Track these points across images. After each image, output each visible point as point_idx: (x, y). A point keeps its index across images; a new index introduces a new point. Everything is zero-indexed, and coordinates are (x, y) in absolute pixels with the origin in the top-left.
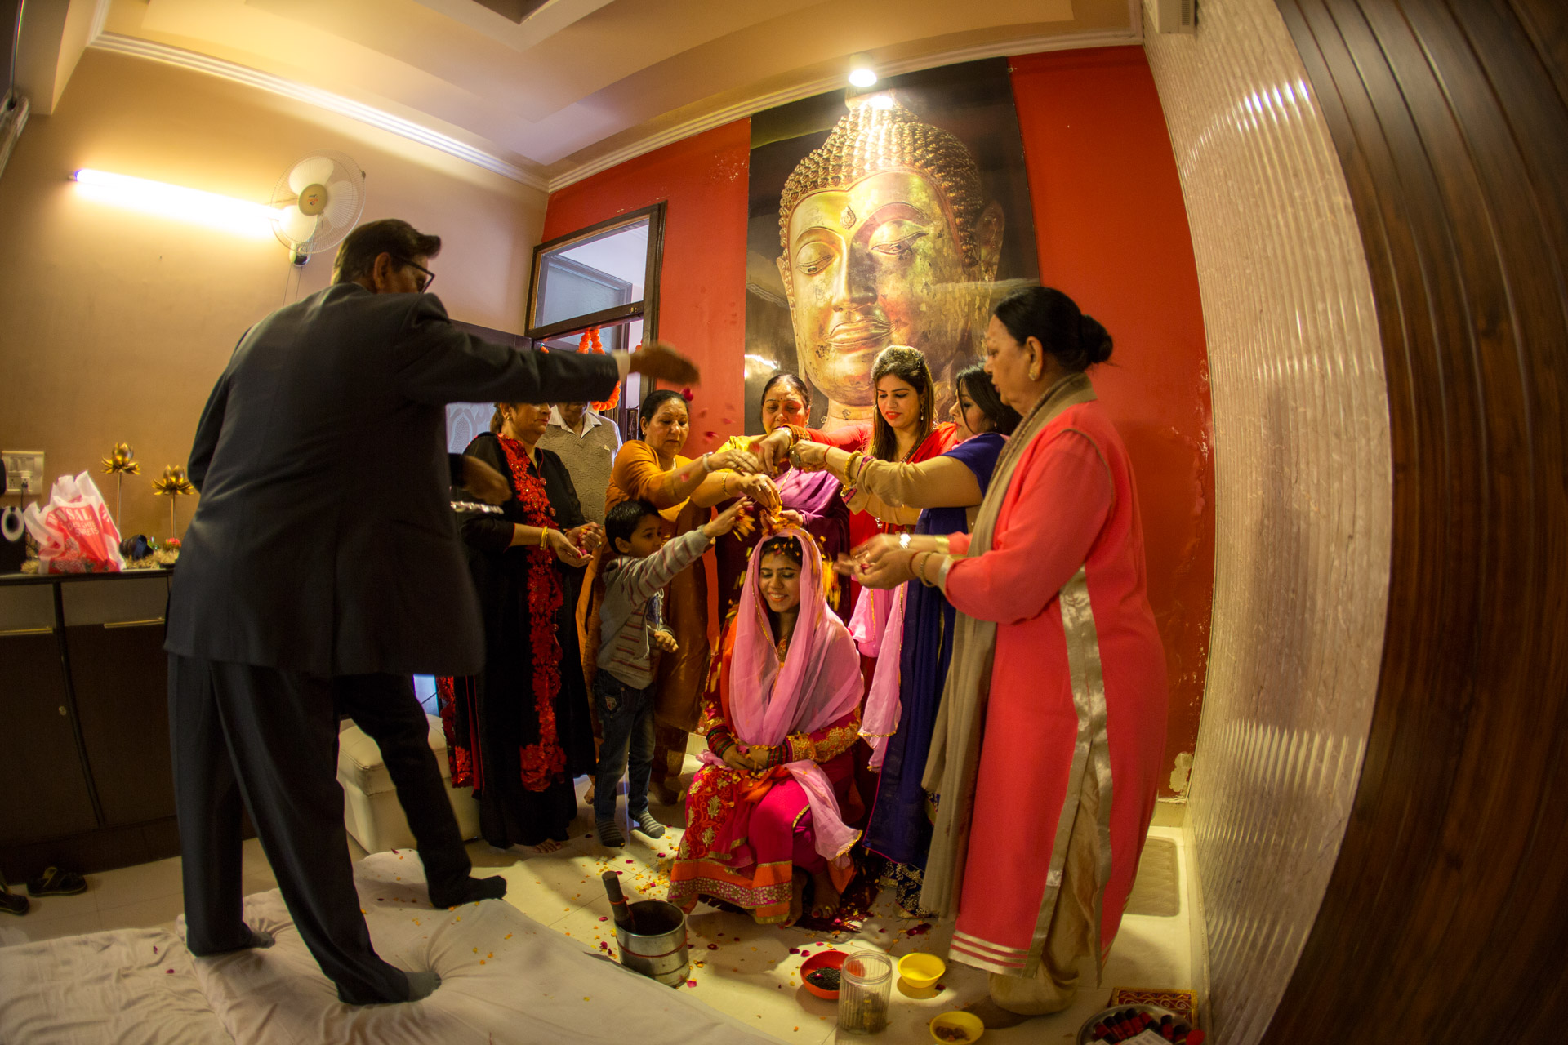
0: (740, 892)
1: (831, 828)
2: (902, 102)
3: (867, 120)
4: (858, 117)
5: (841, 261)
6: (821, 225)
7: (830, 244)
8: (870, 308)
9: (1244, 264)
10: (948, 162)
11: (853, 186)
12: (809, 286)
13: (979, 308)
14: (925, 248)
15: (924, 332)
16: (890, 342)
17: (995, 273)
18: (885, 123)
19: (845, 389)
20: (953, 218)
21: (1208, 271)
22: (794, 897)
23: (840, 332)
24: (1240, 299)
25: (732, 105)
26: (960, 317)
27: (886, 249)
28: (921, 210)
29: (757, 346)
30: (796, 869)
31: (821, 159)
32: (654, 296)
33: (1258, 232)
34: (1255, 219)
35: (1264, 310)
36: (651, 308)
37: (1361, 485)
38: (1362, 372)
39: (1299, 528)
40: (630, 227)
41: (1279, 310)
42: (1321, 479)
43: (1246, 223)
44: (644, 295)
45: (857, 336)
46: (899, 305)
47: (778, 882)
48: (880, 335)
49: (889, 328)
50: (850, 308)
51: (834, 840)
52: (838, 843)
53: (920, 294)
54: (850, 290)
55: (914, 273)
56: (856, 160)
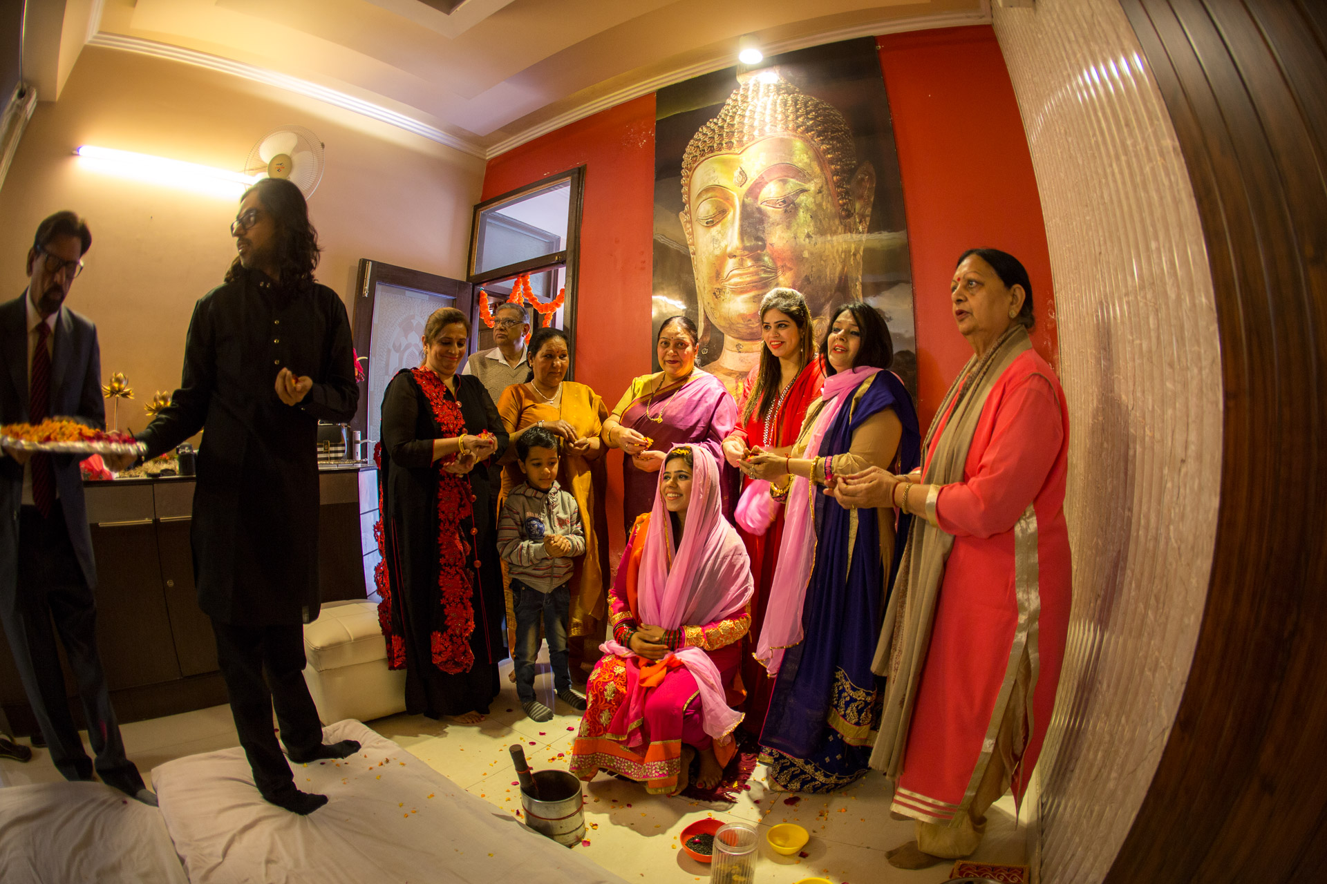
0: (634, 767)
1: (718, 710)
2: (786, 77)
3: (755, 93)
4: (748, 91)
5: (734, 215)
6: (717, 184)
7: (724, 200)
8: (759, 255)
9: (1085, 212)
10: (825, 128)
11: (744, 150)
12: (707, 236)
13: (855, 255)
14: (807, 202)
15: (806, 276)
16: (777, 285)
17: (868, 224)
18: (771, 95)
19: (738, 326)
20: (831, 176)
21: (1054, 220)
22: (681, 770)
23: (734, 276)
24: (1081, 243)
25: (639, 82)
26: (838, 262)
27: (774, 204)
28: (803, 170)
29: (663, 289)
30: (684, 746)
31: (717, 127)
32: (575, 244)
33: (1096, 182)
34: (1093, 169)
35: (1103, 252)
36: (573, 257)
37: (1193, 412)
38: (1194, 305)
39: (1135, 452)
40: (556, 187)
41: (1116, 251)
42: (1155, 407)
43: (1085, 174)
44: (567, 245)
45: (748, 279)
46: (785, 252)
47: (668, 757)
48: (768, 278)
49: (776, 273)
50: (742, 256)
51: (720, 722)
52: (723, 724)
53: (803, 242)
54: (742, 240)
55: (798, 224)
56: (746, 127)
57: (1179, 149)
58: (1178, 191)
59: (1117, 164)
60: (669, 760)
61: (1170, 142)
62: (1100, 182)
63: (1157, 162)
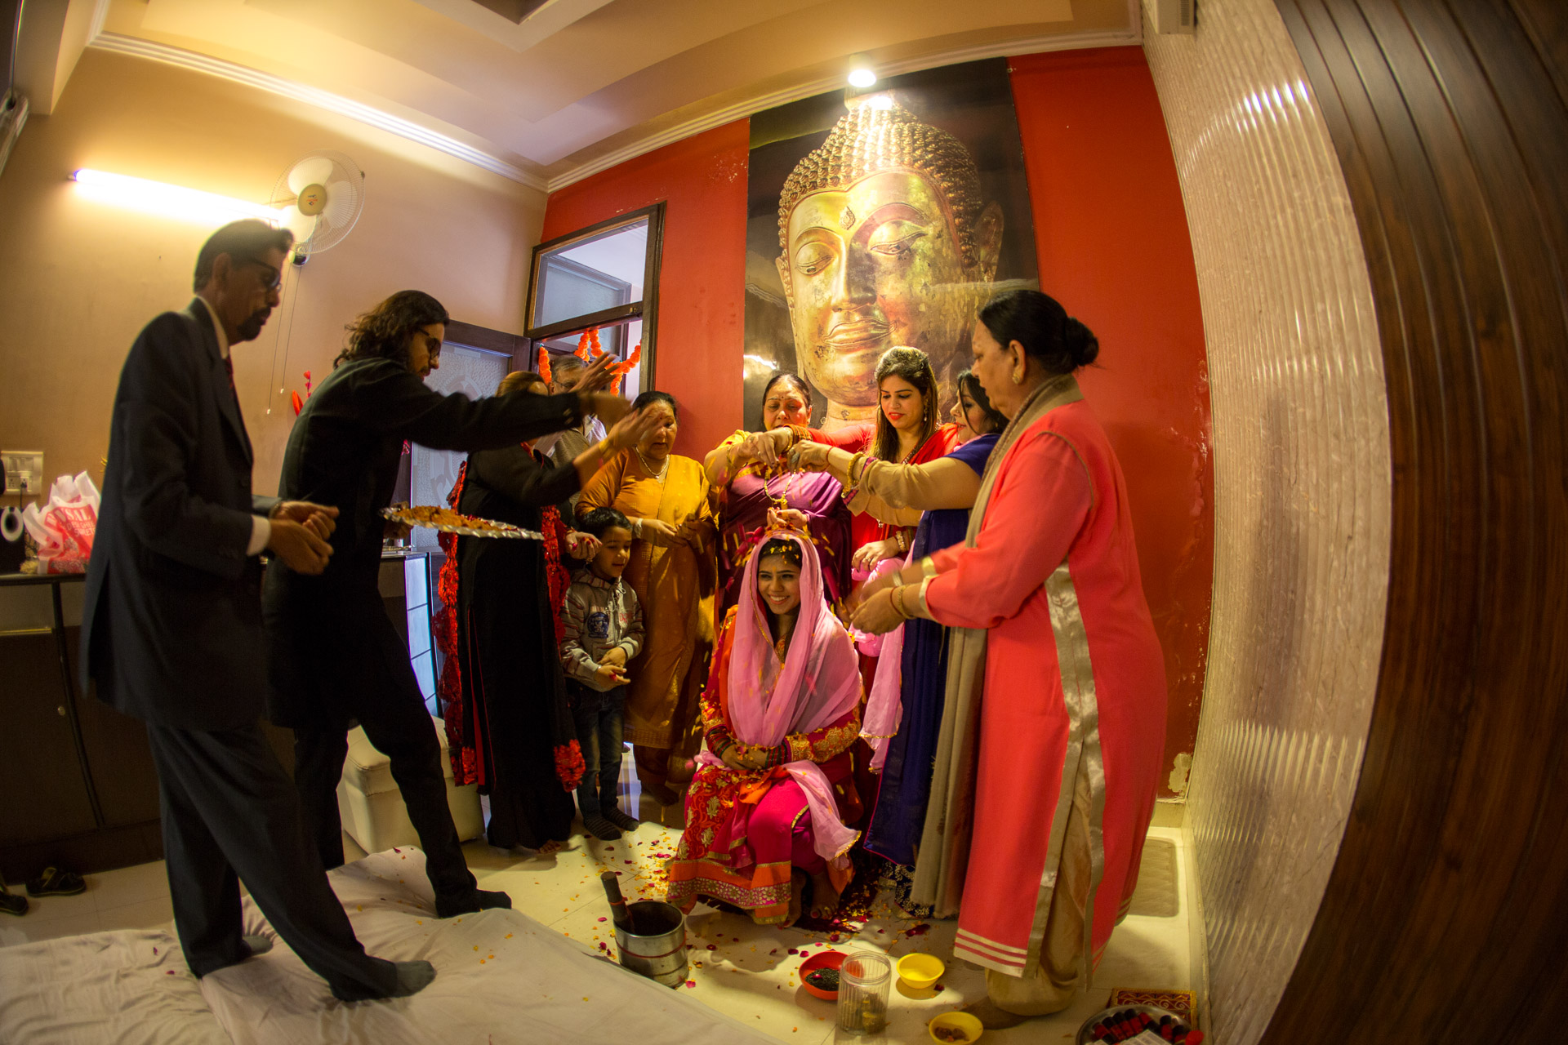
1: (830, 828)
2: (902, 103)
3: (866, 121)
4: (857, 117)
5: (840, 261)
6: (821, 226)
7: (828, 244)
8: (869, 308)
9: (1244, 265)
10: (947, 163)
11: (853, 186)
12: (808, 286)
14: (924, 248)
15: (923, 332)
16: (891, 343)
17: (994, 273)
18: (884, 123)
19: (845, 389)
20: (952, 218)
21: (1208, 272)
22: (793, 898)
23: (839, 332)
24: (1239, 299)
25: (730, 105)
26: (959, 317)
27: (886, 250)
28: (921, 211)
29: (756, 347)
30: (795, 869)
31: (820, 159)
32: (653, 295)
33: (1257, 233)
34: (1254, 220)
35: (1263, 311)
36: (650, 309)
37: (1360, 486)
38: (1361, 373)
39: (1298, 529)
40: (630, 227)
41: (1278, 311)
42: (1320, 480)
43: (1246, 224)
44: (644, 295)
45: (856, 336)
46: (898, 305)
47: (777, 882)
48: (879, 335)
49: (888, 329)
50: (849, 309)
51: (832, 841)
52: (836, 843)
53: (919, 294)
54: (849, 290)
55: (913, 273)
56: (855, 160)
57: (1351, 208)
58: (1348, 252)
59: (1282, 216)
60: (778, 884)
61: (1341, 199)
62: (1262, 233)
63: (1326, 219)
